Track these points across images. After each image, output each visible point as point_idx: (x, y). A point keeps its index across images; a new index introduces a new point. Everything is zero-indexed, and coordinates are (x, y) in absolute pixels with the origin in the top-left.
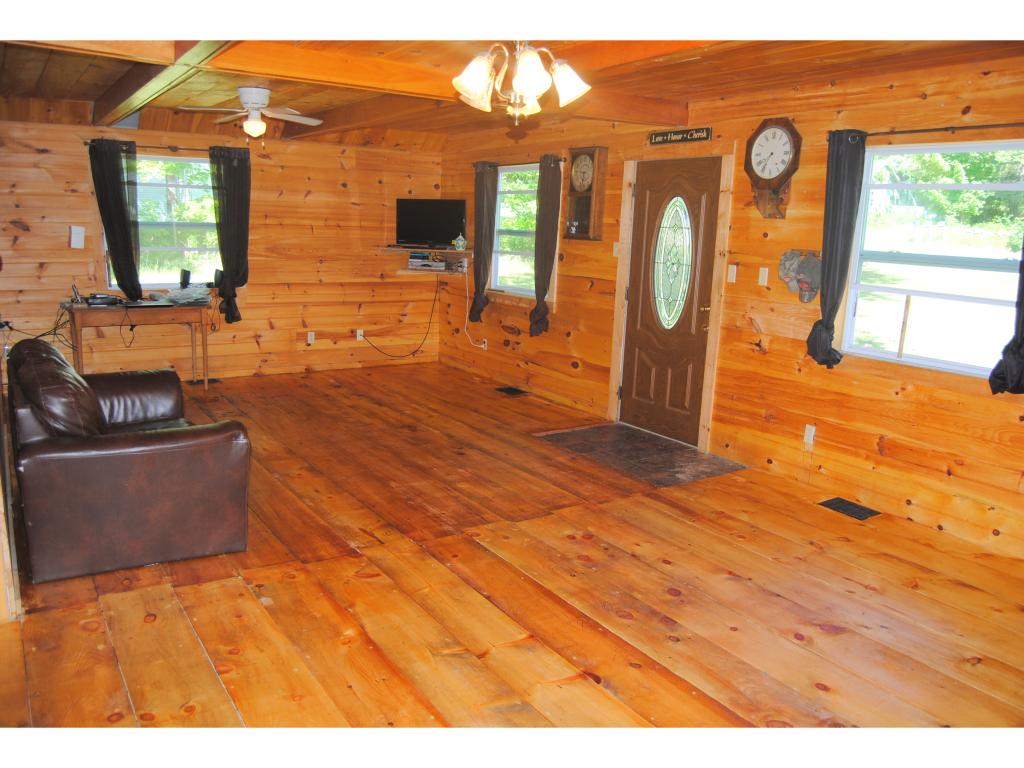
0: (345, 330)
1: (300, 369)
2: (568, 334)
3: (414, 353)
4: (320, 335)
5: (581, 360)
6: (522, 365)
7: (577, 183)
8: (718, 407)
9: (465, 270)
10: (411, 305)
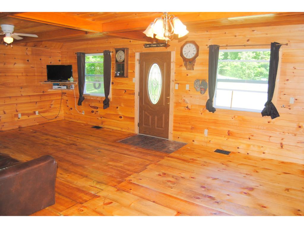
0: (32, 112)
1: (17, 127)
2: (117, 108)
3: (56, 117)
4: (23, 115)
5: (123, 115)
6: (99, 118)
7: (118, 60)
8: (174, 126)
9: (73, 88)
10: (54, 101)
